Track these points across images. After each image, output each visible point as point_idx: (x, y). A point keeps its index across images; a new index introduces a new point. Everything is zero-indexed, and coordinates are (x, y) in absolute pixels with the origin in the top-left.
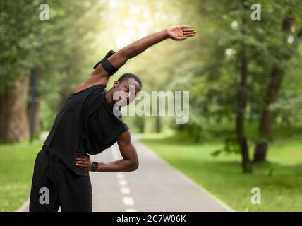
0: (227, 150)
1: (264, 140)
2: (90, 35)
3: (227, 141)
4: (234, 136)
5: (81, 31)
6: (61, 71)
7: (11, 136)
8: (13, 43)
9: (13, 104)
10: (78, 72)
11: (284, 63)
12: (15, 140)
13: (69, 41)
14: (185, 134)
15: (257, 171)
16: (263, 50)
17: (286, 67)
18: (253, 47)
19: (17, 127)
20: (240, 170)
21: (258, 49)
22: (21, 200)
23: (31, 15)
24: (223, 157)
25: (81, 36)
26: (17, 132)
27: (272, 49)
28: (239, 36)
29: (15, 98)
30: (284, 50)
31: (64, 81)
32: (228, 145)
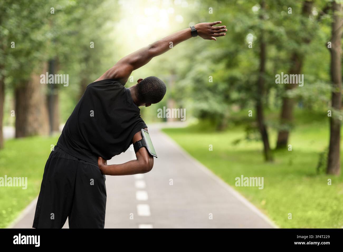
0: (248, 138)
1: (285, 127)
2: (108, 25)
3: (248, 129)
4: (254, 124)
5: (99, 21)
6: (81, 61)
7: (30, 129)
8: (26, 35)
9: (31, 97)
10: (97, 62)
11: (304, 48)
12: (34, 134)
13: (87, 31)
14: (207, 122)
15: (279, 159)
16: (281, 35)
17: (306, 52)
18: (271, 32)
19: (36, 120)
20: (261, 158)
21: (277, 34)
22: (30, 198)
23: (42, 6)
24: (244, 146)
25: (99, 26)
26: (35, 125)
27: (291, 34)
28: (256, 21)
29: (32, 91)
30: (303, 35)
31: (83, 72)
32: (248, 134)
